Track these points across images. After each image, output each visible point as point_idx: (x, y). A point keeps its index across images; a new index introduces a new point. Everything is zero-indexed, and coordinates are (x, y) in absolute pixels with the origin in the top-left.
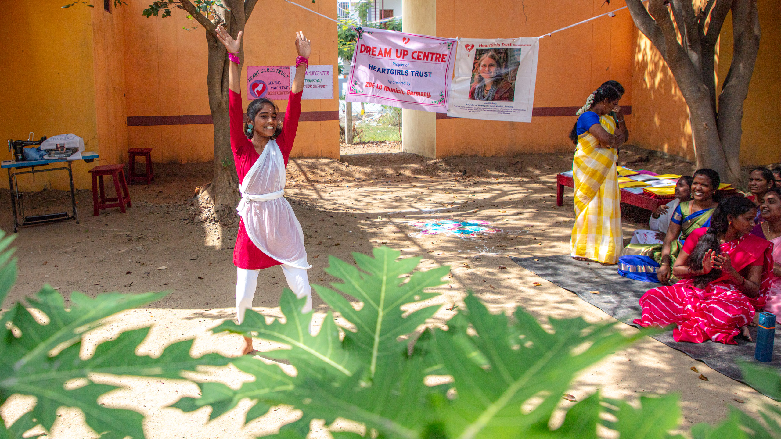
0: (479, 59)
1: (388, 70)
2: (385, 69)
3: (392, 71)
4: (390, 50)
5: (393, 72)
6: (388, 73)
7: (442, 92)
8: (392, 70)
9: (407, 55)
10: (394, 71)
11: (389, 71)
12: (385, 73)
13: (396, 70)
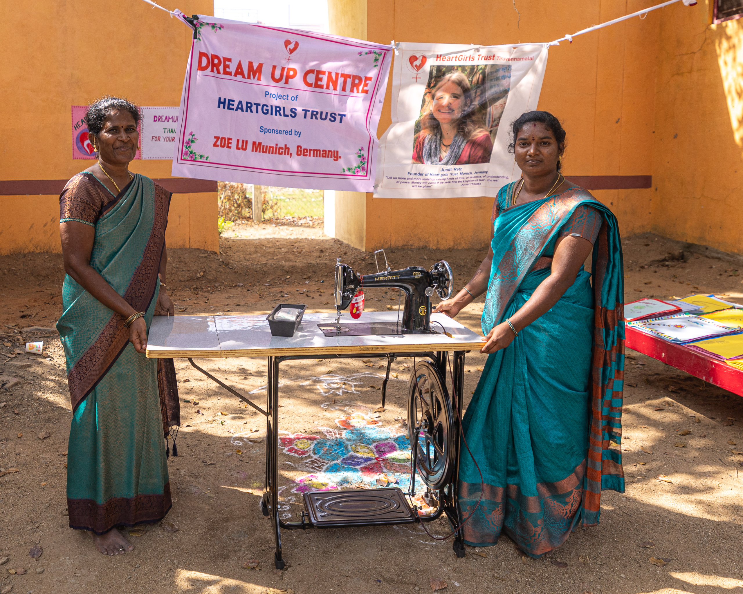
0: (434, 86)
1: (257, 105)
2: (251, 103)
3: (265, 108)
4: (260, 66)
5: (267, 110)
6: (257, 112)
7: (362, 149)
8: (264, 105)
9: (293, 77)
10: (269, 108)
11: (260, 108)
12: (251, 111)
13: (272, 106)
